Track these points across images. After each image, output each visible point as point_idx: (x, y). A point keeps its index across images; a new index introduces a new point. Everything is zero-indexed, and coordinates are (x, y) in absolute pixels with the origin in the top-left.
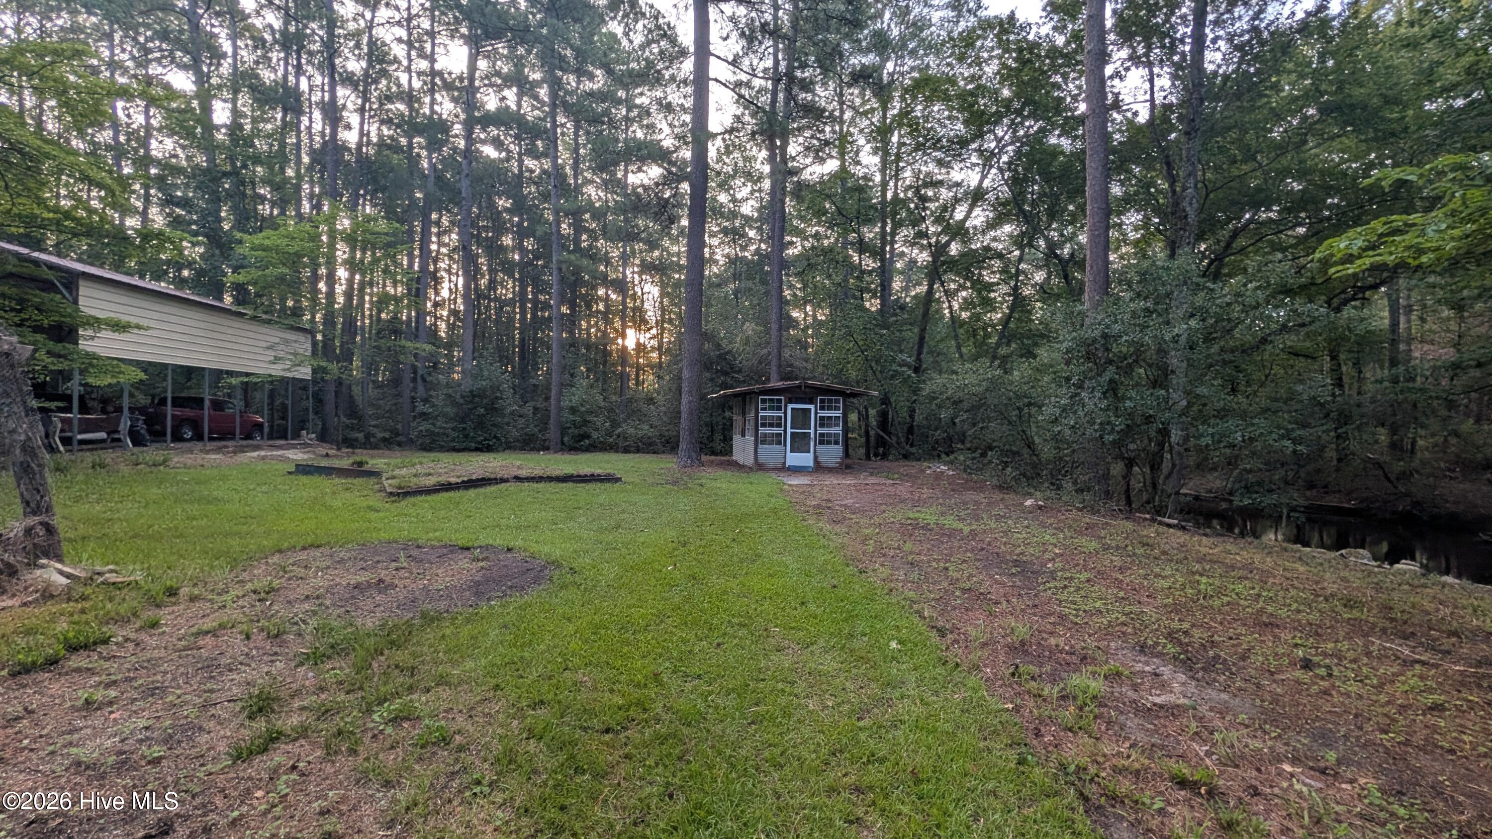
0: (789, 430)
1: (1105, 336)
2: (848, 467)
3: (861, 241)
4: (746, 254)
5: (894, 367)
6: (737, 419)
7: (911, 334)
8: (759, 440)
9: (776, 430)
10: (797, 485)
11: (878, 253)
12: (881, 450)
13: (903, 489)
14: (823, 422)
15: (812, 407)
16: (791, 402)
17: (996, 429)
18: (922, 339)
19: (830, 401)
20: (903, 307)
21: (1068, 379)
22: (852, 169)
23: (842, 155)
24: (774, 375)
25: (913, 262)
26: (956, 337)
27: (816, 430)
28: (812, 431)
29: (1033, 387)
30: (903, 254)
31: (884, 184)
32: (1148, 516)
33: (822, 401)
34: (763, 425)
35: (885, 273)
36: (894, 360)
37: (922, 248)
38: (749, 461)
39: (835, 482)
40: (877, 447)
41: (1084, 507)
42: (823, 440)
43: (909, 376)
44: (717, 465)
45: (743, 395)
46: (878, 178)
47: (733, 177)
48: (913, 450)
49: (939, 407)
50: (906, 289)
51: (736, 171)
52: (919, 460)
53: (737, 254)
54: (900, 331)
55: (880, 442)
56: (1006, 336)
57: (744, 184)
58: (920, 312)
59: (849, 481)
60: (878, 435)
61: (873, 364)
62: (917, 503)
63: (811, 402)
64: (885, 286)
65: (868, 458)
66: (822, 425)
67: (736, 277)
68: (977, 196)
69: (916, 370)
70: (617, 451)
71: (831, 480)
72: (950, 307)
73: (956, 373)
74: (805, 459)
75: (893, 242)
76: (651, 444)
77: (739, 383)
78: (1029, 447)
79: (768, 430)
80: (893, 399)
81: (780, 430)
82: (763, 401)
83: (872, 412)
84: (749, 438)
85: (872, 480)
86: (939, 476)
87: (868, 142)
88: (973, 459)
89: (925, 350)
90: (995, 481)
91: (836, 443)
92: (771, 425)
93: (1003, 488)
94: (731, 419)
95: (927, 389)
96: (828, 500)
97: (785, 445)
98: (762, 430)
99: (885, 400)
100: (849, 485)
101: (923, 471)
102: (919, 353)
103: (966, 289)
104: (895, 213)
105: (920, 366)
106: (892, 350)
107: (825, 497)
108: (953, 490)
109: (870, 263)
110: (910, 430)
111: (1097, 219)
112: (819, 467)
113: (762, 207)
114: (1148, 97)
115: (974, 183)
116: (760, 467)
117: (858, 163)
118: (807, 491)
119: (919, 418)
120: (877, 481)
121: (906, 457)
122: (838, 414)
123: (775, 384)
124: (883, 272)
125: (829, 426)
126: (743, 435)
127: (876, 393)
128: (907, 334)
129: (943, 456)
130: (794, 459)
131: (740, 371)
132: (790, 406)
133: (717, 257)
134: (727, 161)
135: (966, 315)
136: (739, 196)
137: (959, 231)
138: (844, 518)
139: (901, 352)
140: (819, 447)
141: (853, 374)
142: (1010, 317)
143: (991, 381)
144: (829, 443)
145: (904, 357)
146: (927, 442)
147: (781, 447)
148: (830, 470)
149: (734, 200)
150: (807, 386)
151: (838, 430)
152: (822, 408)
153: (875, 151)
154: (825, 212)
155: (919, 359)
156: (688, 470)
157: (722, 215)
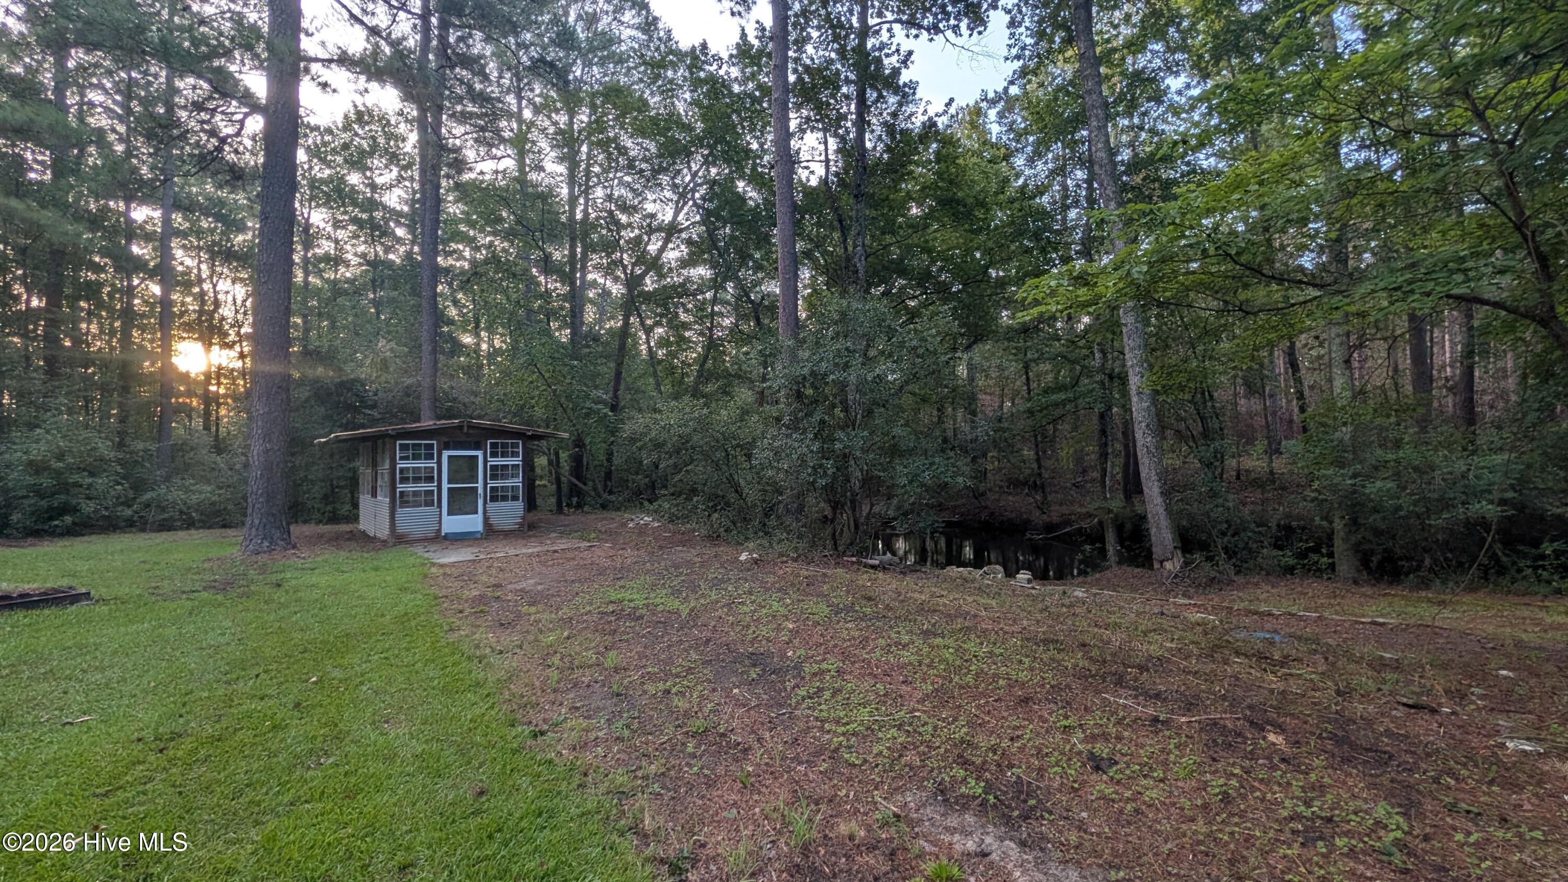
0: (445, 486)
1: (813, 373)
2: (532, 526)
3: (547, 258)
4: (391, 256)
5: (588, 404)
6: (365, 473)
7: (607, 369)
8: (398, 501)
9: (423, 487)
10: (452, 565)
11: (568, 278)
12: (575, 500)
13: (602, 554)
14: (496, 472)
15: (479, 453)
16: (447, 447)
17: (700, 471)
18: (618, 375)
19: (504, 446)
20: (596, 339)
21: (778, 420)
22: (533, 176)
23: (521, 155)
24: (426, 412)
25: (606, 293)
26: (655, 374)
27: (485, 484)
28: (480, 485)
29: (740, 428)
30: (594, 284)
31: (573, 201)
32: (854, 559)
33: (494, 446)
34: (404, 480)
35: (576, 298)
36: (587, 396)
37: (616, 279)
38: (383, 531)
39: (512, 552)
40: (570, 497)
41: (799, 556)
42: (496, 496)
43: (606, 415)
44: (330, 541)
45: (374, 440)
46: (564, 191)
47: (371, 154)
48: (613, 498)
49: (640, 449)
50: (600, 321)
51: (374, 147)
52: (618, 509)
53: (376, 255)
54: (595, 365)
55: (574, 491)
56: (704, 376)
57: (386, 167)
58: (616, 344)
59: (532, 548)
60: (570, 481)
61: (563, 400)
62: (621, 574)
63: (477, 448)
64: (576, 314)
65: (560, 510)
66: (494, 477)
67: (375, 284)
68: (672, 230)
69: (614, 408)
70: (143, 530)
71: (505, 550)
72: (648, 342)
73: (660, 411)
74: (473, 523)
75: (584, 268)
76: (218, 513)
77: (373, 422)
78: (737, 491)
79: (410, 487)
80: (588, 440)
81: (433, 486)
82: (404, 447)
83: (564, 455)
84: (383, 499)
85: (562, 545)
86: (642, 530)
87: (552, 147)
88: (677, 505)
89: (622, 387)
90: (704, 532)
91: (515, 498)
92: (417, 480)
93: (713, 538)
94: (355, 471)
95: (627, 429)
96: (497, 586)
97: (440, 506)
98: (400, 487)
99: (579, 443)
100: (530, 556)
101: (624, 525)
102: (616, 390)
103: (661, 325)
104: (586, 234)
105: (617, 405)
106: (585, 385)
107: (493, 581)
108: (661, 548)
109: (556, 286)
110: (608, 475)
111: (787, 262)
112: (490, 532)
113: (414, 201)
114: (823, 158)
115: (668, 218)
116: (399, 539)
117: (541, 169)
118: (465, 574)
119: (617, 460)
120: (569, 545)
121: (604, 507)
122: (517, 461)
123: (427, 423)
124: (574, 297)
125: (504, 477)
126: (374, 495)
127: (566, 435)
128: (602, 369)
129: (646, 504)
130: (452, 524)
131: (374, 406)
132: (446, 454)
133: (349, 256)
134: (360, 132)
135: (661, 353)
136: (379, 180)
137: (654, 264)
138: (519, 616)
139: (596, 387)
140: (490, 505)
141: (539, 412)
142: (706, 358)
143: (699, 420)
144: (505, 499)
145: (600, 393)
146: (628, 488)
147: (434, 509)
148: (507, 534)
149: (373, 187)
150: (472, 427)
151: (517, 482)
152: (494, 455)
153: (560, 160)
154: (500, 220)
155: (616, 396)
156: (263, 558)
157: (355, 204)
